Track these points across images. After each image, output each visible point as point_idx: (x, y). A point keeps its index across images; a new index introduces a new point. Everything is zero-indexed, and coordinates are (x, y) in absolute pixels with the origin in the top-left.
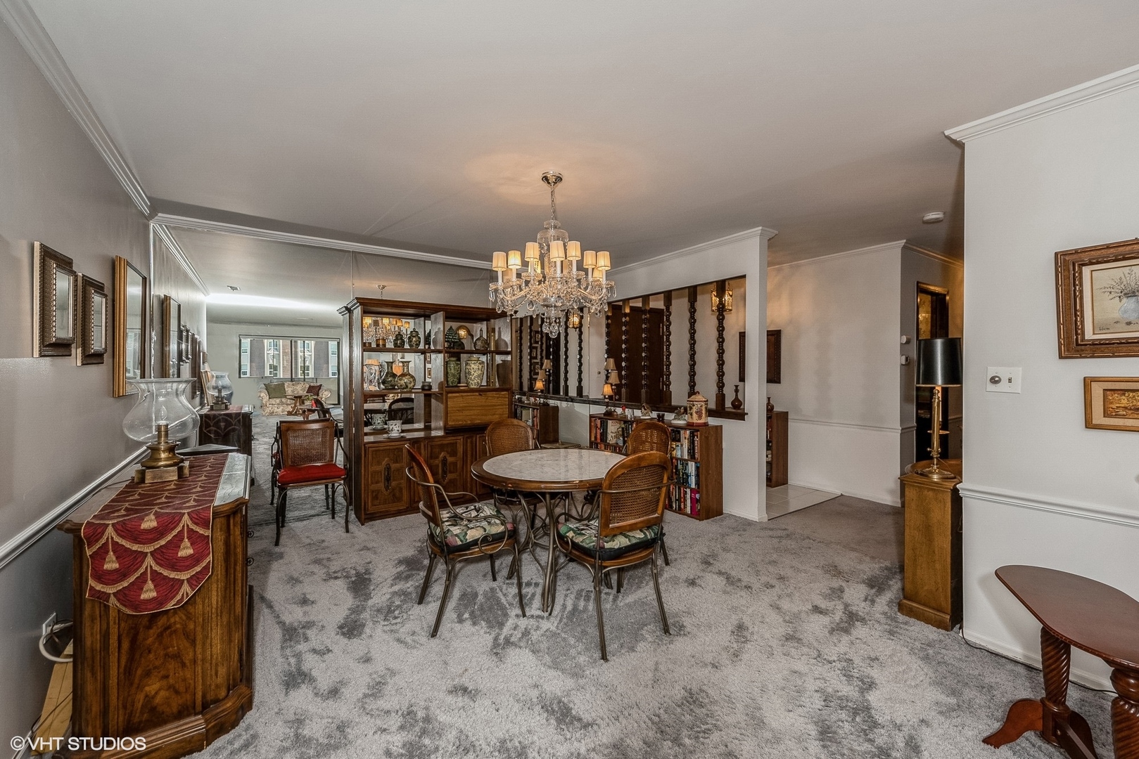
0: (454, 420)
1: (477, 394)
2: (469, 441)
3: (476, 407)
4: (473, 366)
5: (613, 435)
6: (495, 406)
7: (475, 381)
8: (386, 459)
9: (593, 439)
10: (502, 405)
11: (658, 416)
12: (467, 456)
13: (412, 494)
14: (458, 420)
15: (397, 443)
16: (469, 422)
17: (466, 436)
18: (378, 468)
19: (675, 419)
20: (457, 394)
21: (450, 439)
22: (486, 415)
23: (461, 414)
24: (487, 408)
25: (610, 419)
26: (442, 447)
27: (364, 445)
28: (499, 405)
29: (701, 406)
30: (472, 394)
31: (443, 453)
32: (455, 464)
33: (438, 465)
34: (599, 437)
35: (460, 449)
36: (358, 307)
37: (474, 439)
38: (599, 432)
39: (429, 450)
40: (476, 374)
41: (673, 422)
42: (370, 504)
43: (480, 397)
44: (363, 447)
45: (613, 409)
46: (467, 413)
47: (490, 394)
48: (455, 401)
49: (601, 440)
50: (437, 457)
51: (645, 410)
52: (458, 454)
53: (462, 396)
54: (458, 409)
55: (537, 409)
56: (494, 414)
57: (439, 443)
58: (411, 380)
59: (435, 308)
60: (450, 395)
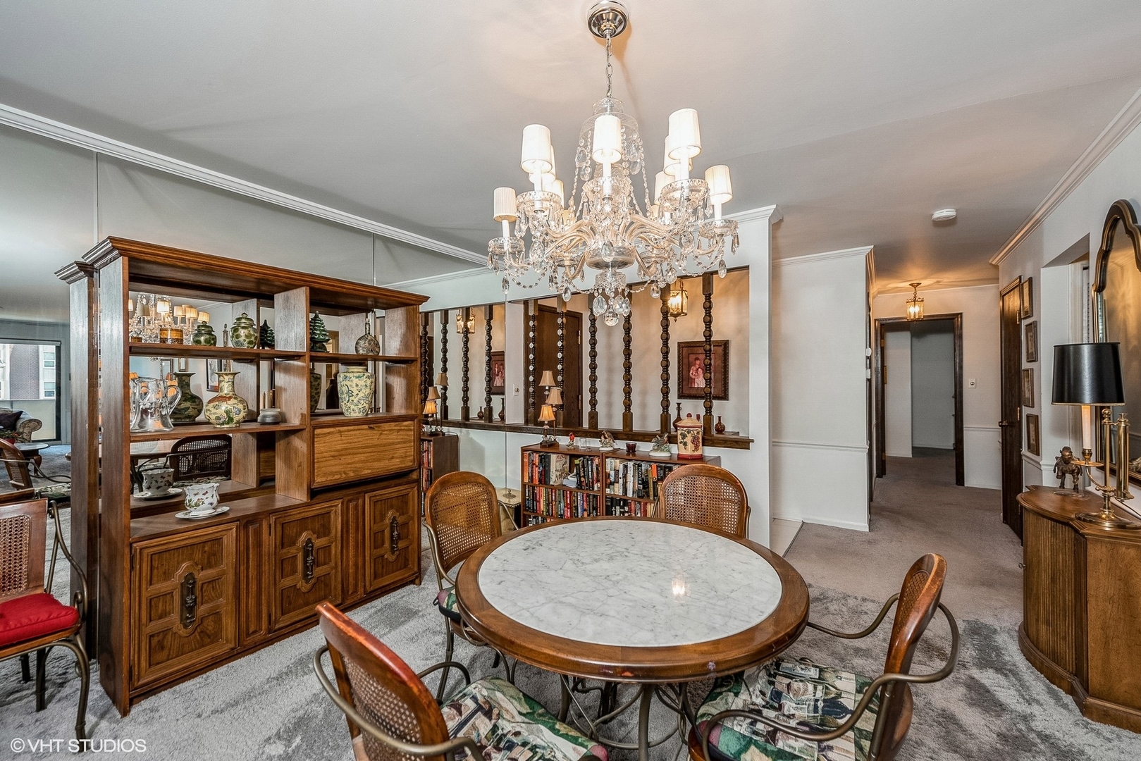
0: (325, 474)
1: (366, 427)
2: (351, 505)
3: (362, 448)
4: (356, 381)
5: (558, 474)
6: (393, 444)
7: (360, 406)
8: (185, 565)
9: (526, 480)
10: (404, 442)
11: (628, 446)
12: (348, 531)
13: (243, 619)
14: (333, 474)
15: (210, 530)
16: (352, 474)
17: (347, 499)
18: (161, 587)
19: (654, 450)
20: (331, 430)
21: (318, 508)
22: (379, 460)
23: (338, 462)
24: (378, 449)
25: (554, 453)
26: (303, 523)
27: (131, 545)
28: (399, 443)
29: (698, 433)
30: (356, 427)
31: (304, 534)
32: (327, 549)
33: (295, 557)
34: (536, 477)
35: (337, 523)
36: (115, 259)
37: (360, 501)
38: (536, 470)
39: (279, 534)
40: (361, 395)
41: (652, 454)
42: (144, 664)
43: (369, 432)
44: (127, 550)
45: (553, 438)
46: (349, 459)
47: (386, 426)
48: (329, 442)
49: (540, 481)
50: (293, 543)
51: (605, 438)
52: (333, 531)
53: (340, 432)
54: (333, 453)
55: (429, 441)
56: (393, 458)
57: (298, 517)
58: (241, 406)
59: (290, 281)
60: (318, 431)
